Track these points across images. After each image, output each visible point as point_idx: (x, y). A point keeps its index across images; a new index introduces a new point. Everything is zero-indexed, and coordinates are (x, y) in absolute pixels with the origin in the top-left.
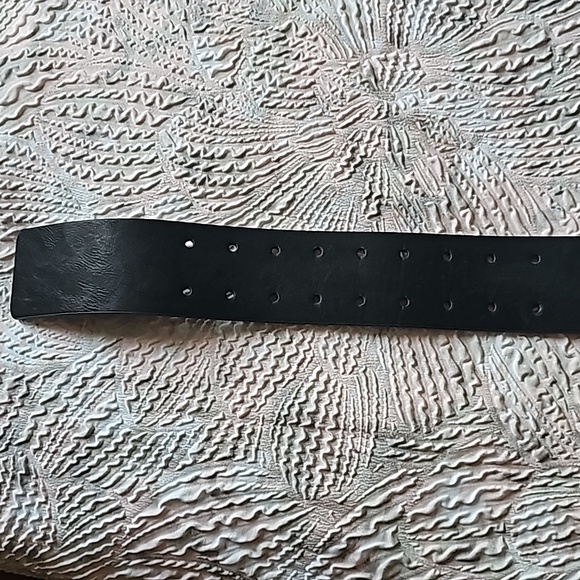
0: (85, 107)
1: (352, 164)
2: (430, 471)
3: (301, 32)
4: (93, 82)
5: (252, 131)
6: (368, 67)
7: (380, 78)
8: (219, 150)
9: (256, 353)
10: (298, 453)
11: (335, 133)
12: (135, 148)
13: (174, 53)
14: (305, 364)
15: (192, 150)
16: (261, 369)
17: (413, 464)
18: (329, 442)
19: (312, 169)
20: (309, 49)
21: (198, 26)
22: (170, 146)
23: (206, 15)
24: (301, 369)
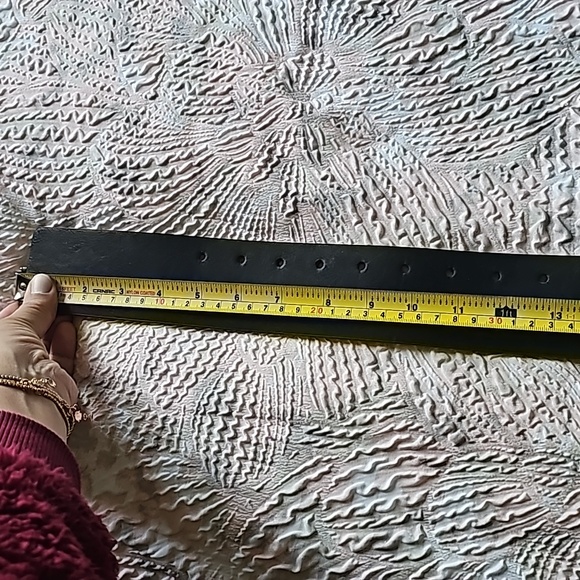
0: (23, 129)
1: (270, 165)
2: (346, 457)
3: (218, 42)
4: (31, 105)
5: (173, 138)
6: (283, 70)
7: (295, 80)
8: (144, 160)
9: (181, 348)
10: (217, 442)
11: (252, 135)
12: (69, 165)
13: (102, 72)
14: (226, 356)
15: (119, 161)
16: (185, 362)
17: (328, 451)
18: (246, 431)
19: (230, 171)
20: (226, 57)
21: (124, 44)
22: (100, 160)
23: (131, 34)
24: (222, 361)
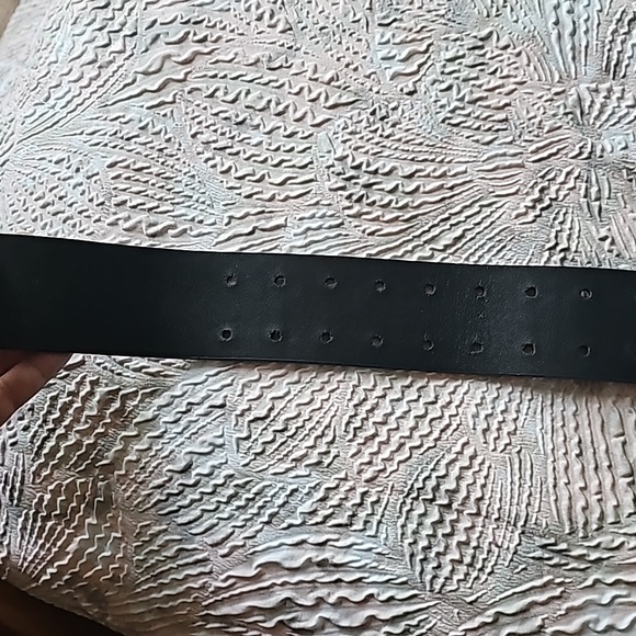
0: (237, 91)
1: (539, 207)
2: (581, 583)
3: (502, 43)
4: (251, 65)
5: (427, 149)
6: (575, 96)
7: (587, 111)
8: (384, 166)
9: (393, 409)
10: (427, 535)
11: (523, 167)
12: (288, 148)
13: (350, 45)
14: (449, 432)
15: (354, 160)
16: (397, 429)
17: (562, 572)
18: (467, 529)
19: (490, 205)
20: (509, 65)
21: (384, 18)
22: (329, 152)
23: (395, 7)
24: (444, 437)
